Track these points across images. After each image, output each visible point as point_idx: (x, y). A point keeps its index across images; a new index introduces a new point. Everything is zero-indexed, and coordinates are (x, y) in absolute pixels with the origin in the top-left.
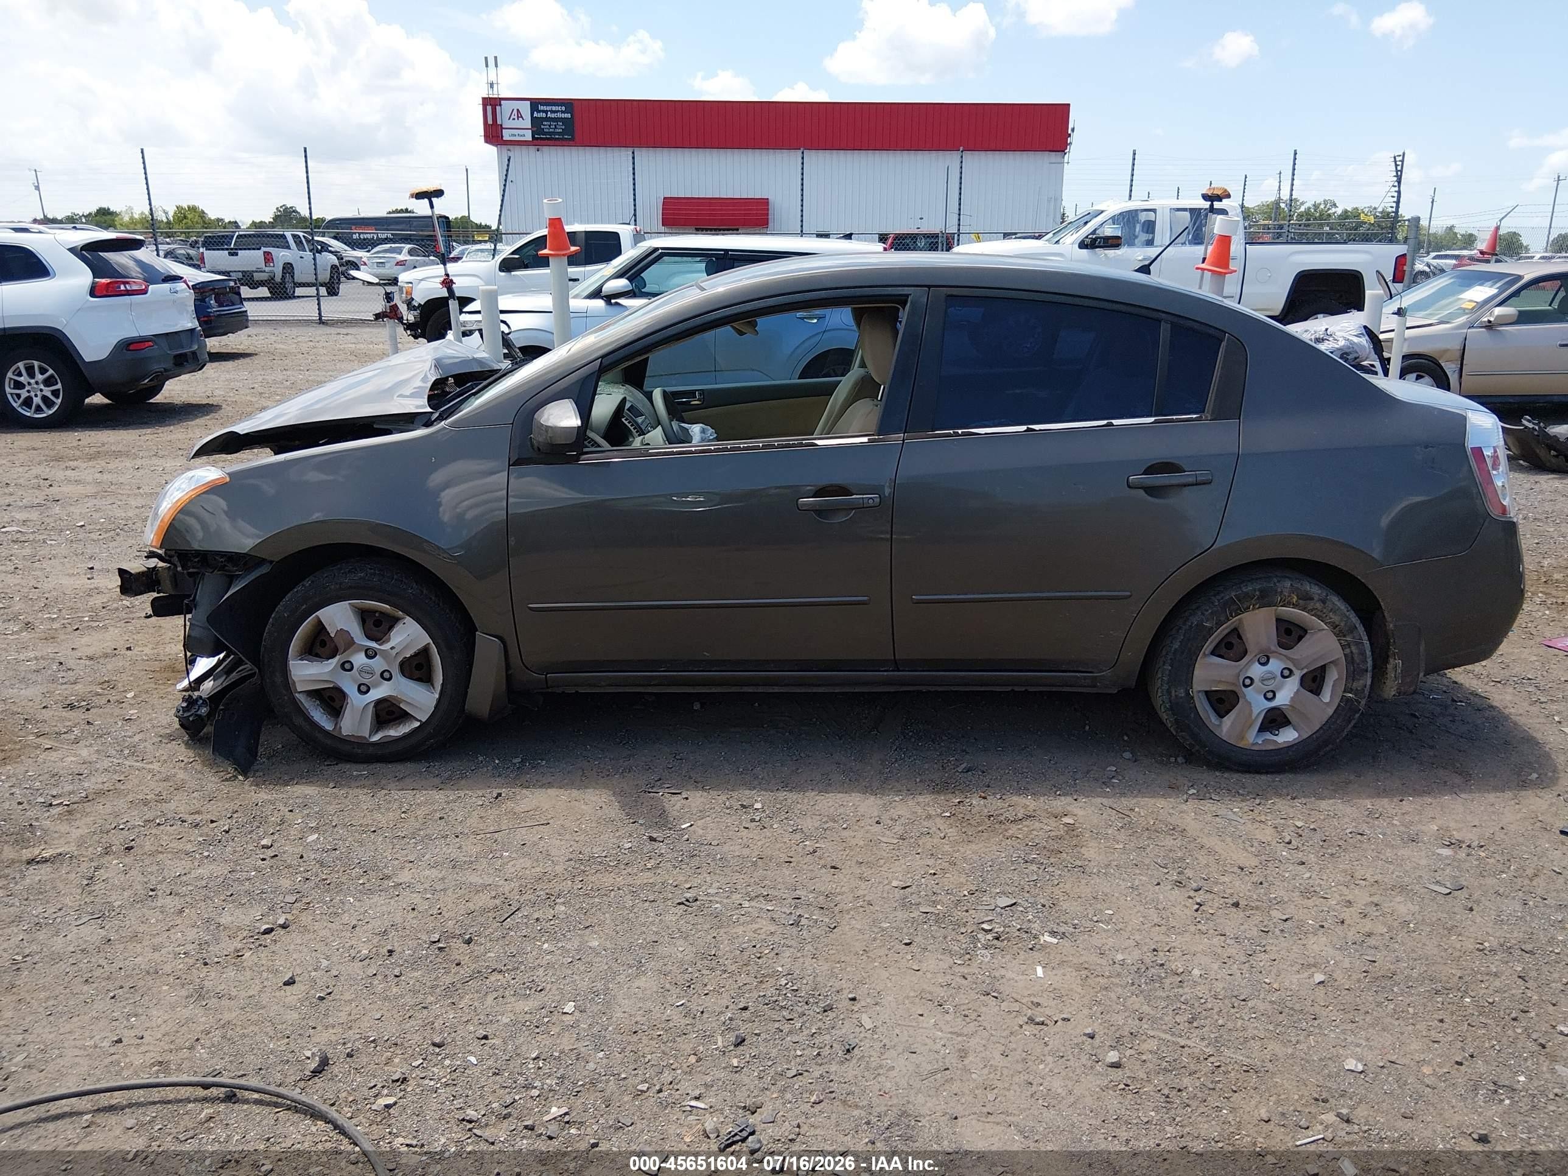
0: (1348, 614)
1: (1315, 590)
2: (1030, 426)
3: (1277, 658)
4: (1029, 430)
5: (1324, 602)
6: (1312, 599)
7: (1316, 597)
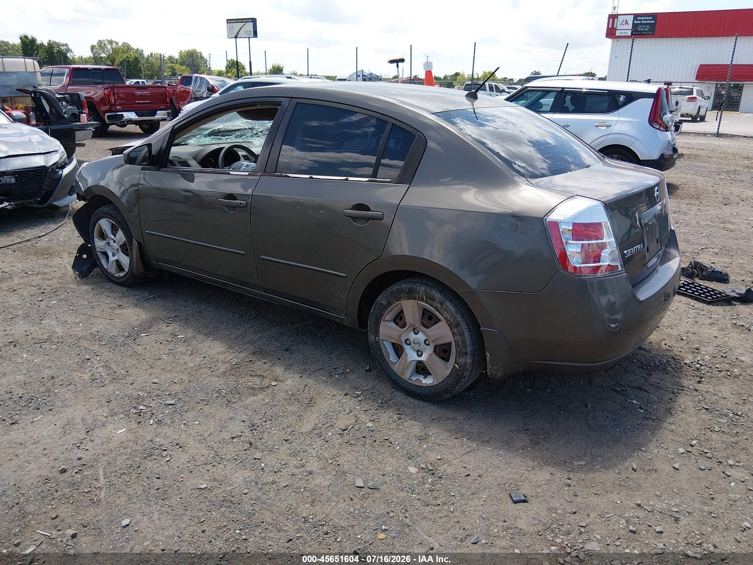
0: (456, 315)
1: (438, 296)
2: (312, 176)
3: (422, 332)
4: (311, 178)
5: (442, 304)
6: (435, 300)
7: (438, 300)
